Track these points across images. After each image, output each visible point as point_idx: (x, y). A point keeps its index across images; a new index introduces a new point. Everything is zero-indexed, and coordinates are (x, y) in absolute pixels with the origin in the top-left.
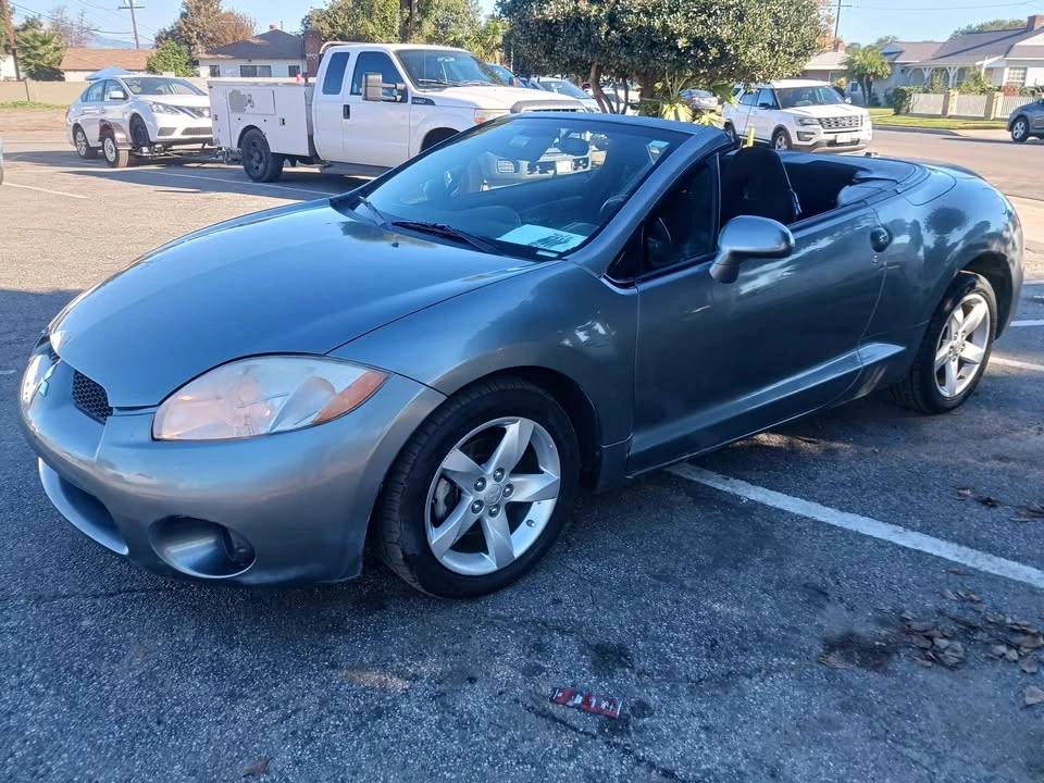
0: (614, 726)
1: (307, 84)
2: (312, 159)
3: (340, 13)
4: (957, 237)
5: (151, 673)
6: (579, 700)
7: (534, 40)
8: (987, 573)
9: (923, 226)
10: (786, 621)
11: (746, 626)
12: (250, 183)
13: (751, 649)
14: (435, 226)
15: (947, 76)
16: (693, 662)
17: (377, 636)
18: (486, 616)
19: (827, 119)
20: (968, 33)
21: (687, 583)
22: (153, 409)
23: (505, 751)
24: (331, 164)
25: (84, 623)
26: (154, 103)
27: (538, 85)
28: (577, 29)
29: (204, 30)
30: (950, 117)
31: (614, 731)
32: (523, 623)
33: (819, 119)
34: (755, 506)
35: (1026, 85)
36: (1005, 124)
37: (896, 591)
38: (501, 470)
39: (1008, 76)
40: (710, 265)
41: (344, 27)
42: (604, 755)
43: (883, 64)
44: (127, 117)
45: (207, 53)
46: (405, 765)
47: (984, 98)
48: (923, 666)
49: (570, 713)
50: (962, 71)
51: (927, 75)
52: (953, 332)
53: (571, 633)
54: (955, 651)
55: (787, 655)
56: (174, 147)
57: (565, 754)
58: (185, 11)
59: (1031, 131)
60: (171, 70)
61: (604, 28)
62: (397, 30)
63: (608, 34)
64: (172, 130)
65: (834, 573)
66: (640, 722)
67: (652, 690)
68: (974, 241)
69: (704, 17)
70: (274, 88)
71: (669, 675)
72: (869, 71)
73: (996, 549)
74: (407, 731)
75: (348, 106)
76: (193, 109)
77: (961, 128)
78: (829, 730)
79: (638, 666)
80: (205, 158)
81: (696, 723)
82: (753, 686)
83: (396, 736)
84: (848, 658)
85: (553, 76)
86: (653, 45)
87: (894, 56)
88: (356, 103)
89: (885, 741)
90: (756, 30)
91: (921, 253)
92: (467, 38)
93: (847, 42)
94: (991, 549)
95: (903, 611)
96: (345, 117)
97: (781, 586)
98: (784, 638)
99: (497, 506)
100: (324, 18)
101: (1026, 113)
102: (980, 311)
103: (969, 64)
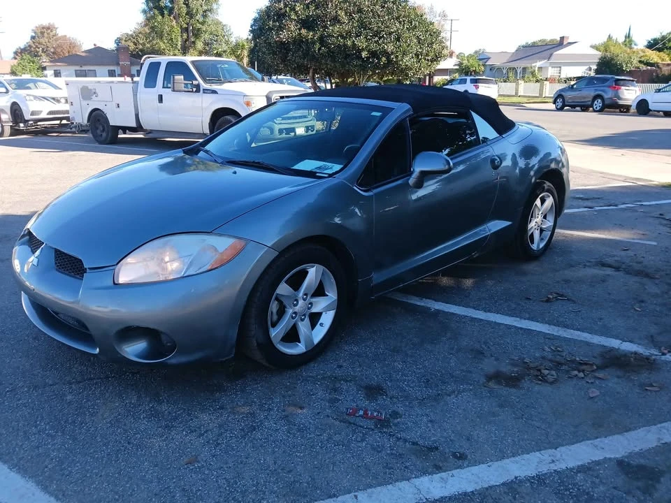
0: (382, 424)
1: (134, 82)
2: (138, 128)
3: (140, 35)
4: (534, 161)
5: (117, 420)
6: (361, 413)
7: (274, 53)
8: (565, 338)
9: (517, 155)
10: (464, 368)
11: (443, 372)
12: (97, 145)
13: (448, 382)
14: (254, 162)
15: (516, 72)
16: (419, 390)
17: (243, 391)
18: (302, 377)
20: (526, 47)
21: (409, 352)
22: (113, 267)
23: (327, 440)
24: (151, 132)
25: (68, 398)
26: (28, 95)
27: (276, 81)
28: (301, 46)
29: (48, 47)
30: (520, 96)
31: (383, 426)
32: (324, 378)
34: (438, 312)
35: (561, 77)
36: (552, 100)
37: (520, 349)
38: (306, 294)
39: (551, 72)
40: (409, 179)
41: (144, 44)
42: (380, 437)
43: (479, 65)
44: (9, 104)
45: (51, 62)
46: (274, 452)
47: (538, 84)
48: (537, 384)
49: (358, 419)
50: (524, 69)
51: (505, 71)
52: (537, 214)
53: (351, 381)
54: (552, 375)
55: (467, 384)
56: (39, 123)
57: (359, 439)
58: (34, 35)
59: (566, 103)
60: (28, 73)
61: (317, 46)
62: (179, 47)
63: (320, 49)
64: (40, 112)
65: (485, 343)
66: (396, 421)
67: (399, 405)
68: (544, 163)
69: (377, 38)
70: (111, 84)
71: (407, 397)
72: (472, 69)
73: (568, 325)
74: (271, 435)
75: (161, 95)
76: (54, 99)
77: (526, 103)
78: (494, 417)
79: (390, 394)
80: (63, 129)
81: (425, 419)
82: (452, 399)
83: (266, 439)
84: (499, 383)
85: (285, 76)
86: (347, 56)
87: (486, 60)
88: (167, 93)
89: (522, 418)
90: (408, 46)
91: (517, 171)
92: (225, 52)
93: (457, 53)
94: (566, 327)
95: (524, 358)
96: (159, 102)
97: (459, 350)
98: (464, 376)
99: (304, 315)
100: (130, 39)
101: (563, 93)
102: (550, 201)
103: (529, 65)
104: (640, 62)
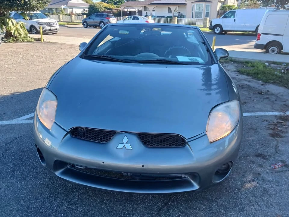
13: (268, 143)
19: (47, 23)
22: (204, 134)
30: (61, 22)
33: (45, 23)
35: (74, 13)
39: (69, 11)
47: (70, 16)
48: (284, 134)
50: (56, 9)
51: (47, 10)
53: (248, 156)
54: (282, 129)
59: (88, 25)
71: (272, 154)
77: (67, 25)
79: (267, 155)
82: (281, 149)
84: (278, 137)
95: (266, 126)
103: (58, 7)
104: (104, 7)
